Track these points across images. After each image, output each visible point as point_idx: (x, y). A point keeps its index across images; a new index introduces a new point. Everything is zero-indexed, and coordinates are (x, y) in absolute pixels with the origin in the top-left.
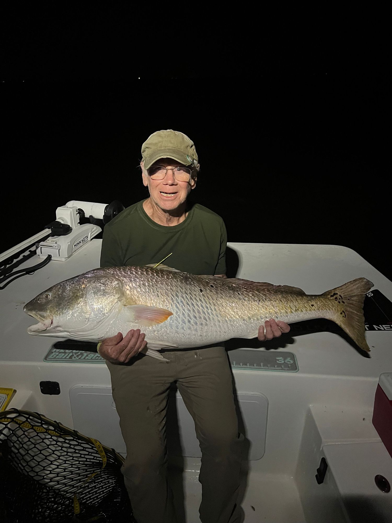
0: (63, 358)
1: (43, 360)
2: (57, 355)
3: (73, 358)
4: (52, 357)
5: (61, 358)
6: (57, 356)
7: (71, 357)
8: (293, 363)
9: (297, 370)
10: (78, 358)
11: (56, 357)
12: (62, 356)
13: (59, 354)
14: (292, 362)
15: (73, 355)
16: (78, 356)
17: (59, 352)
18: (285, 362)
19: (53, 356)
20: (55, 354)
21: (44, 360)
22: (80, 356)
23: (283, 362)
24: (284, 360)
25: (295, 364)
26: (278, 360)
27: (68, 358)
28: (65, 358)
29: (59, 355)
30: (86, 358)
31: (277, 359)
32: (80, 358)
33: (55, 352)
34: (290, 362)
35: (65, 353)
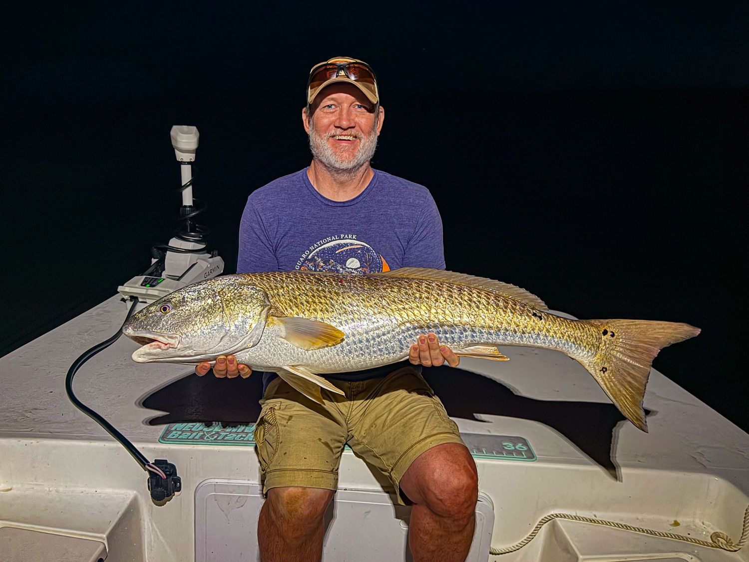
0: (190, 438)
2: (180, 435)
3: (205, 439)
4: (173, 436)
5: (187, 439)
7: (202, 437)
8: (528, 449)
9: (534, 459)
10: (213, 439)
11: (178, 437)
12: (188, 435)
14: (525, 448)
15: (204, 435)
16: (212, 436)
17: (181, 430)
18: (515, 449)
20: (177, 433)
21: (160, 440)
22: (216, 437)
23: (513, 448)
24: (514, 446)
25: (530, 450)
26: (506, 446)
27: (197, 437)
28: (193, 438)
30: (225, 439)
31: (504, 444)
32: (216, 439)
33: (176, 430)
34: (523, 448)
35: (192, 432)
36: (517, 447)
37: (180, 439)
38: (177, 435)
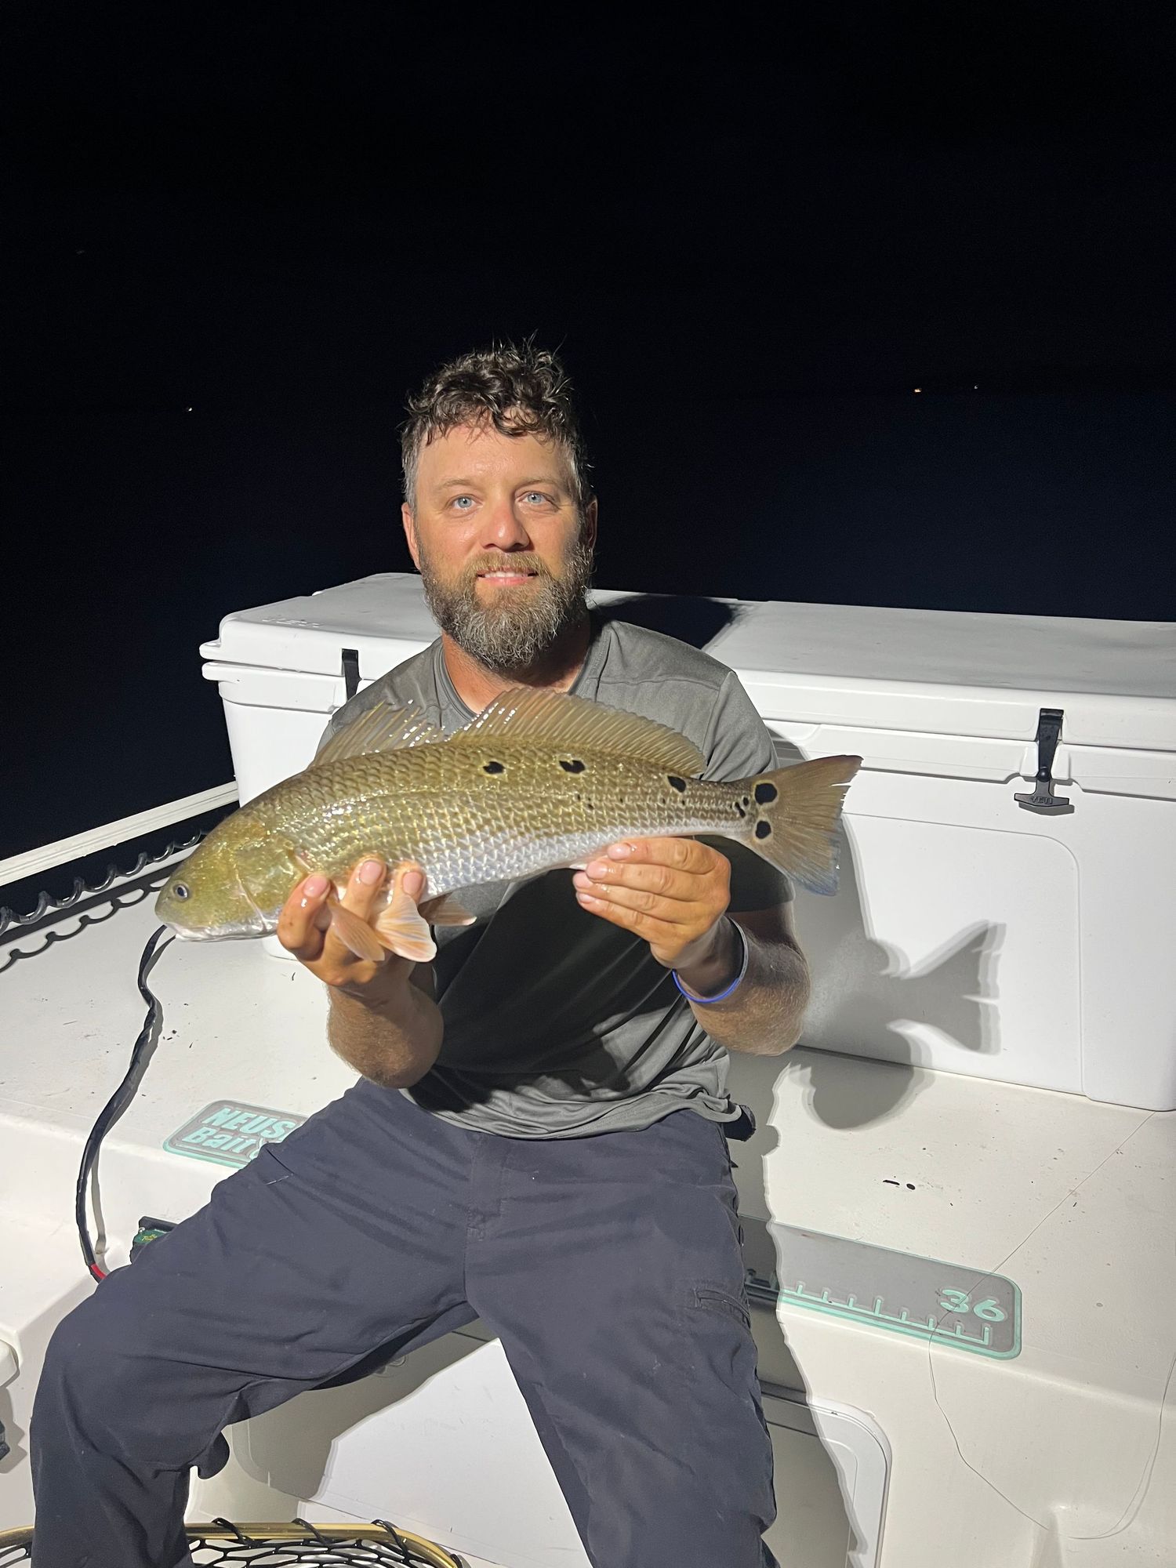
0: (223, 1148)
1: (165, 1143)
2: (211, 1137)
4: (195, 1139)
5: (218, 1149)
6: (212, 1141)
8: (1007, 1320)
9: (1012, 1353)
11: (203, 1142)
12: (222, 1142)
13: (216, 1134)
14: (1000, 1316)
17: (220, 1126)
18: (972, 1311)
19: (199, 1137)
20: (206, 1132)
21: (168, 1147)
23: (965, 1308)
24: (972, 1304)
25: (1013, 1326)
26: (948, 1298)
27: (237, 1150)
28: (230, 1150)
29: (215, 1137)
31: (943, 1291)
33: (209, 1125)
34: (993, 1314)
35: (236, 1133)
36: (978, 1310)
37: (204, 1147)
38: (204, 1136)
